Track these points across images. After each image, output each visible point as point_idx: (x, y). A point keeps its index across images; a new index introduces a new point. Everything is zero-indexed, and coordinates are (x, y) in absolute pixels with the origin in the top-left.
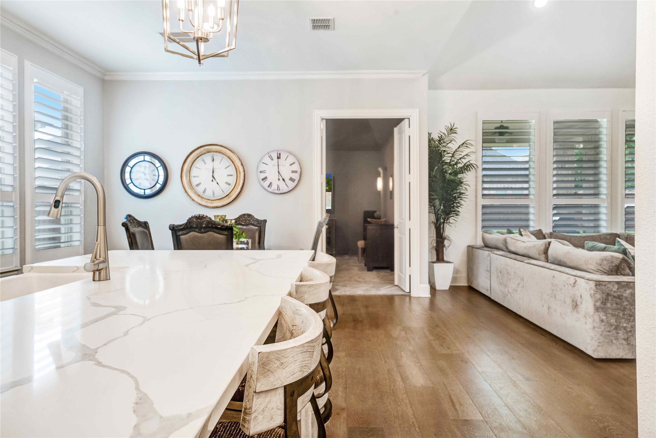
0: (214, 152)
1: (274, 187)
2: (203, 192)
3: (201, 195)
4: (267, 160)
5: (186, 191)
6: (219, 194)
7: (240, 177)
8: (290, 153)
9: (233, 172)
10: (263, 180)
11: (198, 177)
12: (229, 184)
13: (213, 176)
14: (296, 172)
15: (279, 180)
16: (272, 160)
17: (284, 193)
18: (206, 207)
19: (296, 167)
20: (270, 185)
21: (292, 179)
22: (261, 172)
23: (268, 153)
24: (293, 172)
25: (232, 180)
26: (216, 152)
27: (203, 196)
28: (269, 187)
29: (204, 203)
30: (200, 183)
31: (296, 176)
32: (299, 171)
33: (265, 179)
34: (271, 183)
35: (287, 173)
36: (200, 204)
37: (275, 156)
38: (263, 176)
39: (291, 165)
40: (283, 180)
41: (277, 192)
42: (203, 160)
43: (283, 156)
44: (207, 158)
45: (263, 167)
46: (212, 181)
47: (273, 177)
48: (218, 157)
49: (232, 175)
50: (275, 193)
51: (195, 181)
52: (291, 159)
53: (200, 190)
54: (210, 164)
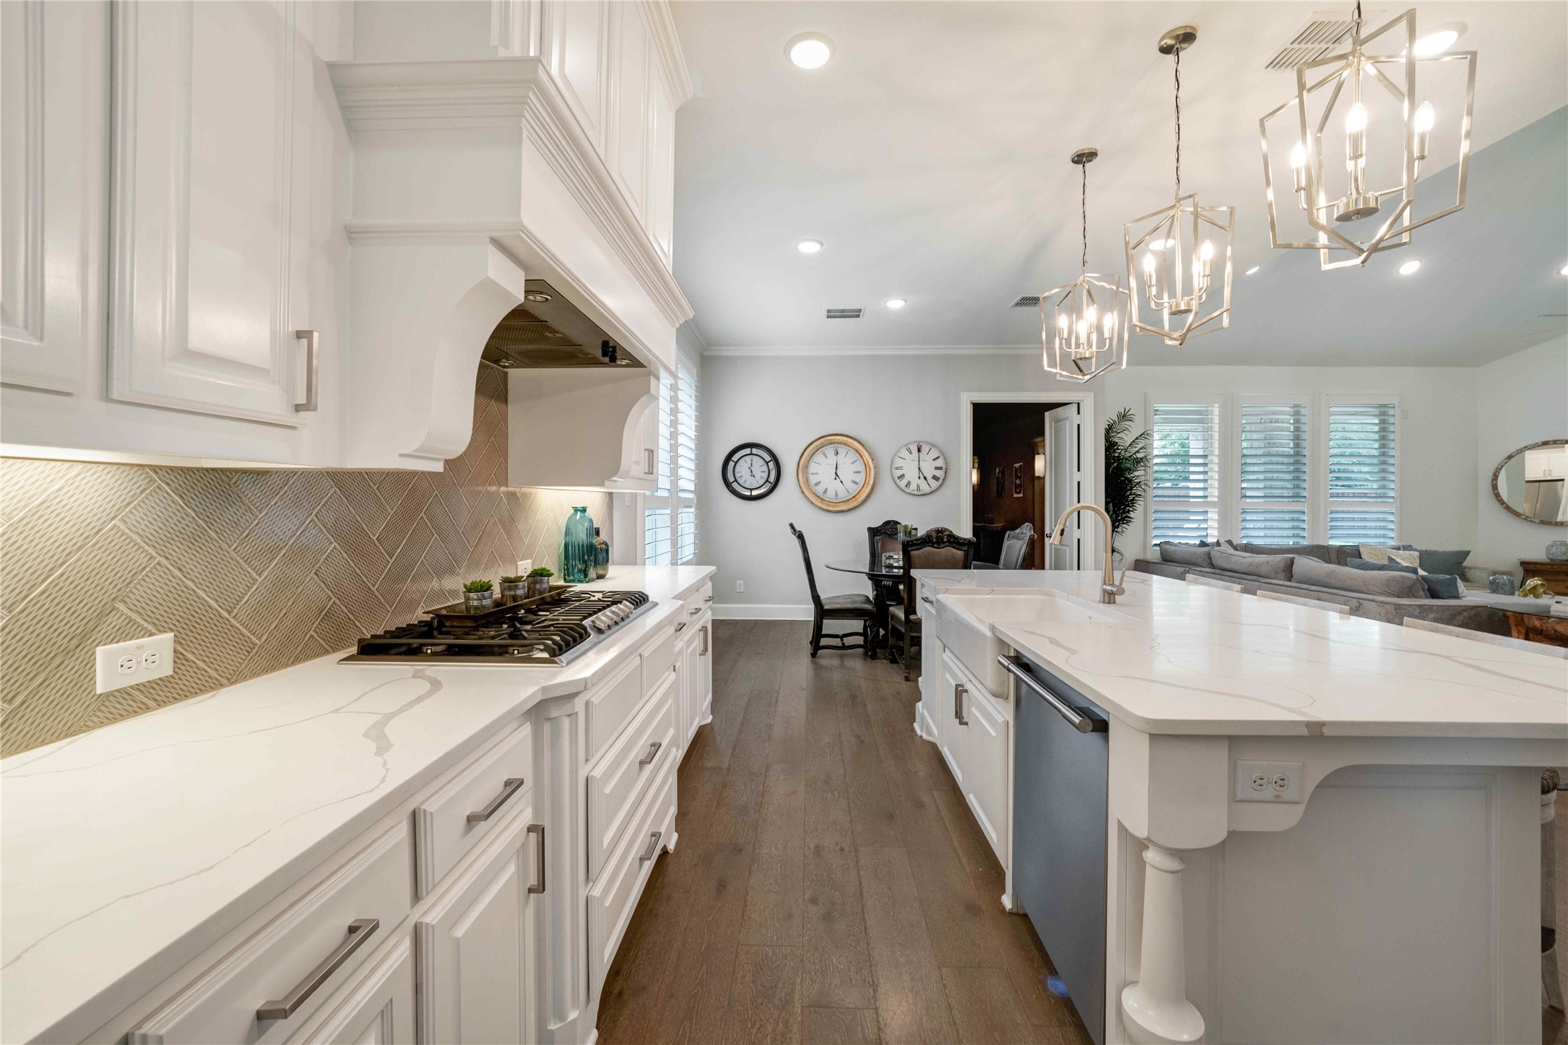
0: (838, 443)
1: (913, 486)
2: (824, 493)
3: (821, 497)
4: (904, 453)
5: (803, 492)
6: (843, 495)
7: (870, 475)
8: (934, 446)
9: (861, 468)
10: (899, 478)
11: (817, 474)
12: (856, 483)
13: (836, 473)
14: (940, 468)
15: (919, 478)
16: (911, 453)
17: (926, 494)
18: (829, 511)
19: (940, 463)
20: (908, 484)
21: (935, 478)
22: (896, 468)
23: (906, 445)
24: (936, 468)
25: (860, 478)
26: (841, 443)
27: (823, 498)
28: (906, 486)
29: (824, 507)
30: (820, 482)
31: (940, 474)
32: (944, 467)
33: (902, 477)
34: (909, 482)
35: (929, 470)
36: (821, 508)
37: (914, 449)
38: (899, 473)
39: (934, 460)
40: (925, 478)
41: (917, 493)
42: (824, 454)
43: (925, 449)
44: (829, 451)
45: (898, 463)
46: (835, 479)
47: (911, 474)
48: (842, 450)
49: (859, 472)
50: (914, 495)
51: (813, 480)
52: (934, 454)
53: (820, 490)
54: (832, 459)
